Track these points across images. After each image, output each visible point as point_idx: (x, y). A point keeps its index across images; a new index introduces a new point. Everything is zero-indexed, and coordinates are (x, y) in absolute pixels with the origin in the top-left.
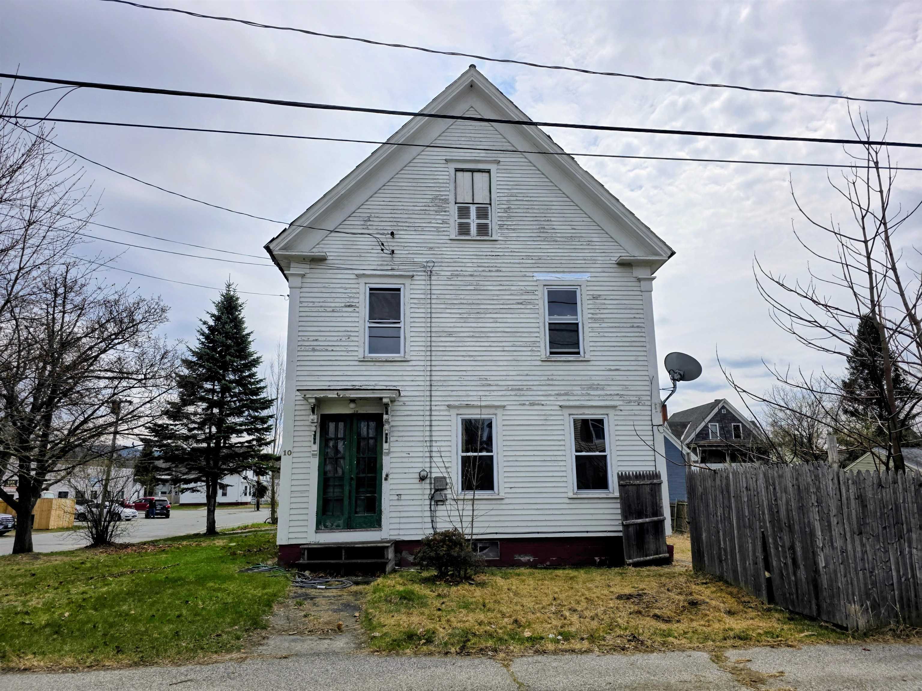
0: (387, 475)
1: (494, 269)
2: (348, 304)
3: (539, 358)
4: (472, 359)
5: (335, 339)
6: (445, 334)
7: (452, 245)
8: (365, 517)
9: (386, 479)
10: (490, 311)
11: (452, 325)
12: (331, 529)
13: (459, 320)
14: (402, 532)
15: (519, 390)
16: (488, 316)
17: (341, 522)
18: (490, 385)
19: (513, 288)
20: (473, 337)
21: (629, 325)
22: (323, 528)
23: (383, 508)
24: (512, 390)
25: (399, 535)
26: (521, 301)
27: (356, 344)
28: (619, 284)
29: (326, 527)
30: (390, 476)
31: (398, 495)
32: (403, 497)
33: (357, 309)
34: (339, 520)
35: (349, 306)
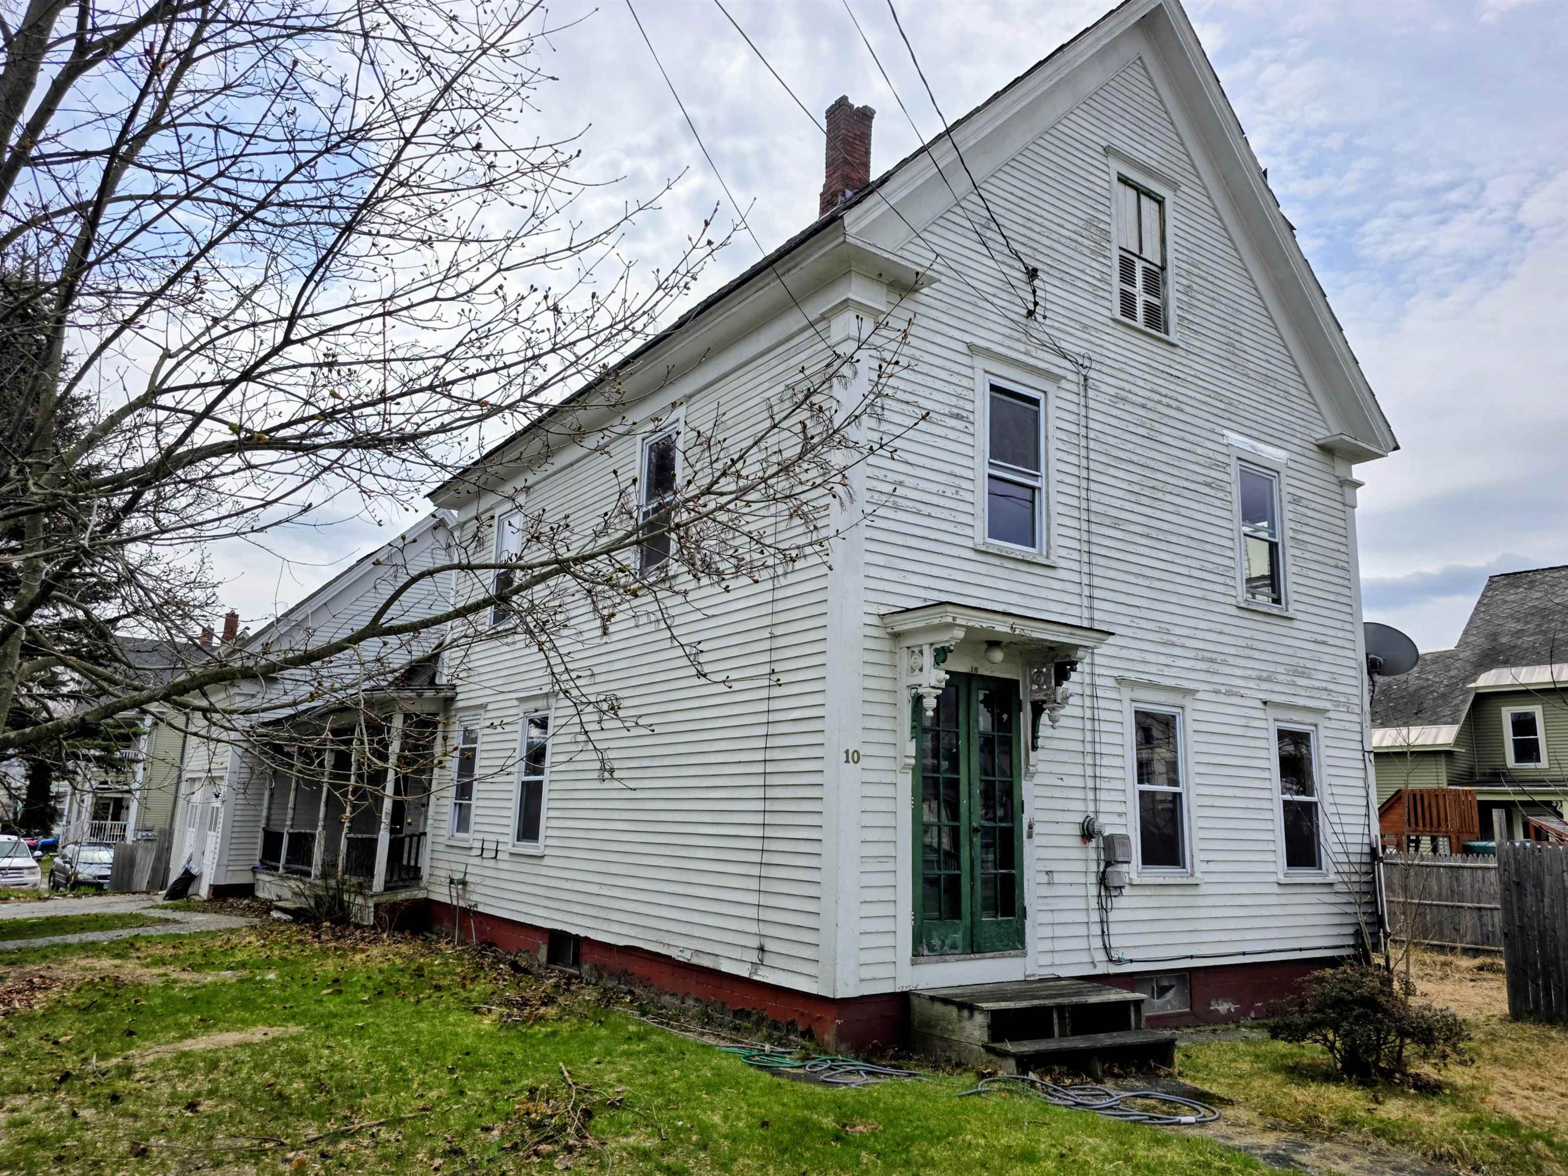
0: (1030, 827)
1: (1174, 404)
2: (955, 411)
3: (1234, 602)
4: (1147, 583)
5: (934, 488)
6: (1108, 522)
7: (1115, 333)
8: (999, 924)
9: (1030, 836)
10: (1169, 488)
11: (1118, 503)
12: (941, 953)
13: (1128, 496)
14: (1058, 959)
15: (1212, 661)
16: (1168, 498)
17: (958, 936)
18: (1173, 644)
19: (1199, 450)
20: (1147, 536)
21: (1333, 562)
22: (926, 952)
23: (1026, 903)
24: (1203, 660)
25: (1053, 965)
26: (1209, 480)
27: (968, 508)
28: (1321, 483)
29: (931, 949)
30: (1036, 829)
31: (1047, 873)
32: (1057, 878)
33: (971, 429)
34: (956, 932)
35: (958, 417)
